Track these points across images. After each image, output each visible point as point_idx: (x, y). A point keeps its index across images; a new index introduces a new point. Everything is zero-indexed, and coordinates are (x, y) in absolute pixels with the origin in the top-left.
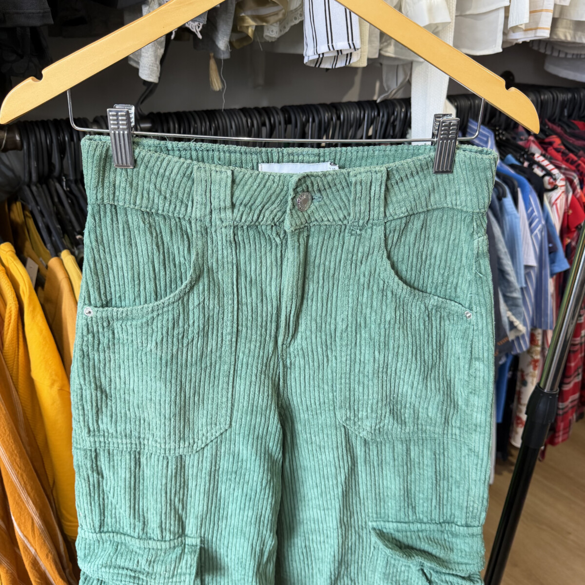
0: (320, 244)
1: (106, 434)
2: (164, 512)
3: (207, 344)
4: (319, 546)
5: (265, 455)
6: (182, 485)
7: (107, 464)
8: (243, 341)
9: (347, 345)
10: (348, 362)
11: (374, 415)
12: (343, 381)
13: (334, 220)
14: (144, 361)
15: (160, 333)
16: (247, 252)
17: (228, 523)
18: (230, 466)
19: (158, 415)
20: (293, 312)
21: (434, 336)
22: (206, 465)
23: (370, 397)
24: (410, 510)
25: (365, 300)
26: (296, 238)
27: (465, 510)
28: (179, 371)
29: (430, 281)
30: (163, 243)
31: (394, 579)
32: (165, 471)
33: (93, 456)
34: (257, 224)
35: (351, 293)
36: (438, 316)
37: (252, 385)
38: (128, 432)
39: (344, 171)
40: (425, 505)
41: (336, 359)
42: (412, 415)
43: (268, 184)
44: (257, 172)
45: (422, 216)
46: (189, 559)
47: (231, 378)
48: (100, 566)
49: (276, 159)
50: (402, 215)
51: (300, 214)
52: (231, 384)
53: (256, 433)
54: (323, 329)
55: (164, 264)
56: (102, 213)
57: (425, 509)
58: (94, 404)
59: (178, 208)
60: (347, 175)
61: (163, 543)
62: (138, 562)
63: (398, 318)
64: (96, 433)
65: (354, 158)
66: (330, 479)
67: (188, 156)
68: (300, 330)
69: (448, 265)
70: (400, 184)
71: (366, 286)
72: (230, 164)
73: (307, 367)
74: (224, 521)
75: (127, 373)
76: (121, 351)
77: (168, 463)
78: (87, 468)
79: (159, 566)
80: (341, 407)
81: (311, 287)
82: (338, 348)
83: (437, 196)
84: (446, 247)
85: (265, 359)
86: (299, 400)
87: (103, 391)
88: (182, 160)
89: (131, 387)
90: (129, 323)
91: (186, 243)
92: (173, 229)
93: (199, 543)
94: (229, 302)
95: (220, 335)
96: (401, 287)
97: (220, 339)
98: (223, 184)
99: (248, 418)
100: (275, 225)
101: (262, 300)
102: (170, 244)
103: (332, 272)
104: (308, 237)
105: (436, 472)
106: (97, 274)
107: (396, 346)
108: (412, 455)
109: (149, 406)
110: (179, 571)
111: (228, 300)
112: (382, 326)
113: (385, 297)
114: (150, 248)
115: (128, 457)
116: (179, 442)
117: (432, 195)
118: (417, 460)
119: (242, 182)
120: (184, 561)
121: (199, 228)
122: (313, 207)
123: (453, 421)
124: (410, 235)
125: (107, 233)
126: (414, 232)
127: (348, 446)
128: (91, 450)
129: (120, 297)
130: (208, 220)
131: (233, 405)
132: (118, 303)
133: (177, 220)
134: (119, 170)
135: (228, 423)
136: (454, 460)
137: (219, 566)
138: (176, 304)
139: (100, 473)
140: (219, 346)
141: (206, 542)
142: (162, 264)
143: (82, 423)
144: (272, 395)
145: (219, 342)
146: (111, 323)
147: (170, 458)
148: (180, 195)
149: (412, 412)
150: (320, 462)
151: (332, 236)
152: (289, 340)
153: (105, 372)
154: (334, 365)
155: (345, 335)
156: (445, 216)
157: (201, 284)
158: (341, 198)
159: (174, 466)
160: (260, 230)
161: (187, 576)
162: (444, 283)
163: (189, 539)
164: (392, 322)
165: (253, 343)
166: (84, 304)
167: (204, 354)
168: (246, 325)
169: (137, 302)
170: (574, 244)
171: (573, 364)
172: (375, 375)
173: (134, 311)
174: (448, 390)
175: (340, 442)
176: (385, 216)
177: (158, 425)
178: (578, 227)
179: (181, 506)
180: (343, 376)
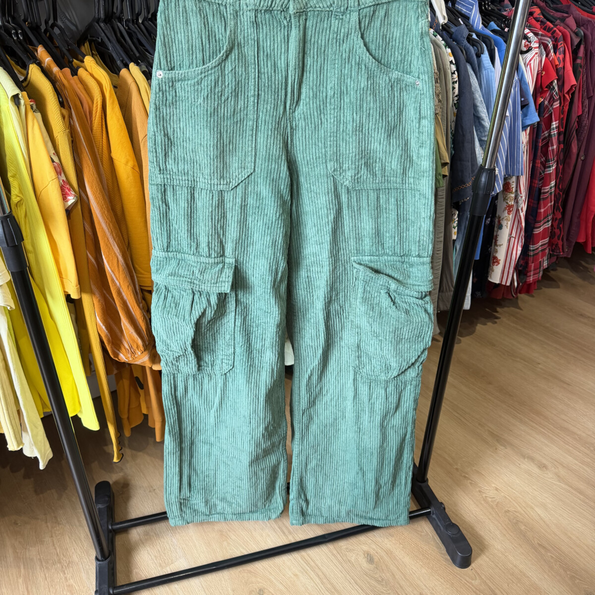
0: (314, 26)
1: (171, 173)
2: (210, 234)
3: (238, 103)
4: (317, 276)
5: (278, 194)
6: (223, 215)
7: (172, 198)
8: (262, 102)
9: (334, 109)
10: (335, 123)
11: (353, 166)
12: (332, 139)
13: (323, 7)
14: (196, 113)
15: (206, 90)
16: (265, 32)
17: (254, 249)
18: (255, 203)
19: (206, 156)
20: (296, 81)
21: (396, 104)
22: (239, 200)
23: (351, 151)
24: (380, 246)
25: (346, 72)
26: (297, 19)
27: (418, 244)
28: (219, 123)
29: (392, 59)
30: (208, 23)
31: (370, 303)
32: (211, 202)
33: (163, 190)
34: (271, 9)
35: (336, 65)
36: (399, 87)
38: (186, 171)
40: (390, 241)
41: (327, 121)
42: (381, 168)
45: (385, 6)
46: (227, 272)
47: (254, 132)
48: (167, 275)
50: (370, 4)
52: (254, 137)
53: (272, 176)
54: (318, 97)
55: (209, 39)
57: (390, 244)
58: (163, 148)
62: (193, 272)
63: (369, 86)
64: (165, 171)
66: (323, 217)
68: (302, 98)
69: (404, 46)
71: (347, 61)
73: (307, 128)
74: (251, 247)
75: (185, 124)
76: (181, 106)
77: (213, 196)
78: (158, 199)
79: (208, 275)
80: (330, 160)
81: (309, 61)
82: (329, 112)
84: (402, 31)
85: (277, 118)
86: (302, 156)
87: (169, 139)
89: (188, 136)
90: (186, 83)
91: (223, 23)
92: (215, 13)
93: (234, 263)
95: (246, 96)
96: (371, 61)
97: (246, 100)
99: (266, 164)
100: (283, 10)
101: (275, 71)
102: (213, 24)
103: (323, 49)
104: (306, 20)
105: (397, 215)
106: (165, 46)
107: (368, 108)
108: (381, 202)
109: (199, 150)
110: (221, 279)
111: (251, 69)
112: (358, 92)
113: (360, 70)
114: (199, 26)
115: (186, 191)
116: (220, 179)
118: (384, 206)
120: (224, 274)
121: (232, 11)
124: (378, 21)
125: (172, 14)
126: (380, 18)
127: (336, 193)
128: (161, 185)
129: (180, 64)
130: (238, 5)
131: (256, 154)
132: (179, 69)
133: (218, 6)
135: (253, 168)
136: (411, 205)
137: (248, 286)
138: (217, 68)
139: (167, 205)
140: (246, 106)
141: (239, 263)
142: (207, 39)
143: (155, 163)
144: (283, 148)
145: (246, 102)
146: (174, 83)
147: (214, 192)
149: (380, 166)
150: (317, 206)
151: (323, 20)
152: (294, 106)
153: (170, 124)
154: (326, 126)
155: (333, 100)
156: (401, 6)
157: (233, 54)
159: (217, 199)
160: (273, 15)
161: (226, 283)
162: (403, 61)
163: (228, 259)
164: (365, 89)
165: (269, 105)
166: (157, 69)
167: (236, 111)
168: (264, 90)
169: (191, 67)
170: (546, 103)
171: (542, 210)
172: (354, 133)
173: (189, 73)
174: (406, 147)
175: (330, 188)
176: (359, 5)
177: (206, 165)
178: (550, 86)
179: (222, 232)
180: (332, 135)
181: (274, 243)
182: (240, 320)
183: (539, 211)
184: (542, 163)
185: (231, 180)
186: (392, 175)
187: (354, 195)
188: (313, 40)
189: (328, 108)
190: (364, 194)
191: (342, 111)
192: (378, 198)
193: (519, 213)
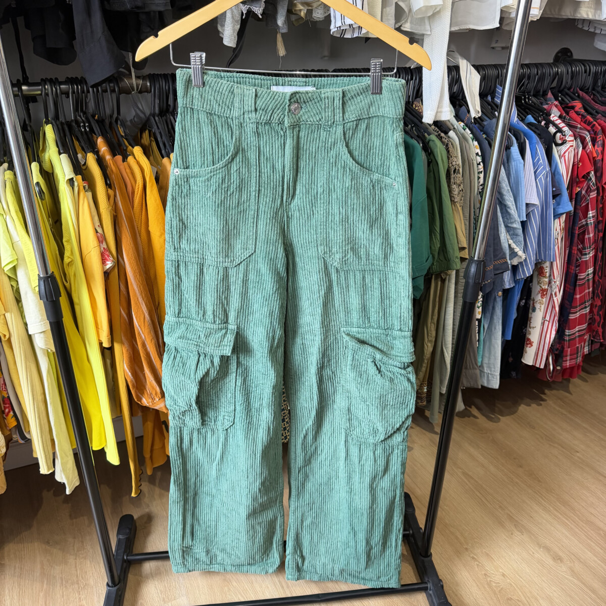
0: (306, 136)
1: (184, 251)
2: (215, 303)
3: (241, 196)
4: (310, 343)
5: (275, 271)
6: (227, 288)
7: (184, 272)
8: (262, 196)
9: (324, 203)
10: (325, 214)
11: (341, 250)
12: (322, 227)
13: (314, 121)
14: (206, 204)
15: (214, 186)
16: (265, 140)
17: (254, 318)
18: (255, 278)
19: (213, 239)
20: (291, 180)
21: (377, 200)
22: (241, 275)
23: (338, 238)
24: (366, 320)
25: (333, 173)
26: (291, 131)
27: (399, 319)
28: (225, 212)
29: (374, 164)
30: (218, 132)
31: (358, 370)
32: (217, 276)
33: (176, 265)
34: (270, 122)
35: (325, 168)
36: (379, 187)
37: (268, 226)
38: (197, 250)
39: (318, 91)
40: (375, 316)
41: (318, 213)
42: (365, 253)
43: (276, 97)
44: (270, 91)
45: (366, 121)
46: (229, 337)
47: (255, 220)
48: (177, 338)
49: (281, 83)
50: (353, 119)
51: (294, 116)
52: (255, 224)
53: (270, 257)
54: (310, 192)
55: (218, 145)
56: (186, 113)
57: (375, 318)
58: (178, 231)
59: (226, 111)
60: (320, 93)
61: (214, 325)
62: (199, 335)
63: (353, 185)
64: (179, 250)
65: (326, 84)
66: (315, 293)
67: (232, 81)
68: (296, 193)
69: (383, 153)
70: (352, 100)
72: (255, 86)
73: (301, 218)
74: (252, 316)
75: (197, 212)
76: (194, 198)
77: (219, 271)
78: (172, 273)
79: (212, 339)
80: (321, 245)
81: (302, 164)
82: (319, 205)
83: (374, 108)
84: (381, 141)
85: (275, 209)
86: (297, 240)
87: (183, 223)
88: (229, 83)
90: (198, 179)
91: (230, 132)
92: (223, 123)
93: (236, 328)
94: (254, 170)
95: (249, 191)
96: (354, 165)
97: (249, 194)
98: (250, 97)
99: (265, 246)
100: (280, 123)
101: (273, 172)
102: (221, 133)
103: (314, 155)
104: (299, 131)
105: (381, 293)
107: (352, 204)
108: (367, 281)
109: (208, 234)
110: (223, 343)
112: (344, 190)
113: (345, 172)
114: (210, 134)
115: (196, 267)
116: (225, 258)
117: (371, 107)
118: (369, 285)
119: (261, 96)
120: (227, 338)
121: (237, 123)
122: (301, 113)
123: (391, 258)
124: (360, 133)
125: (188, 124)
126: (362, 130)
127: (326, 272)
128: (175, 261)
129: (194, 164)
130: (242, 118)
131: (256, 238)
132: (193, 168)
133: (226, 118)
134: (195, 88)
135: (254, 249)
136: (392, 285)
137: (248, 350)
138: (224, 169)
139: (180, 278)
140: (248, 198)
141: (240, 330)
142: (216, 145)
144: (280, 234)
145: (249, 196)
146: (189, 179)
147: (220, 268)
148: (227, 103)
149: (365, 251)
150: (310, 282)
151: (313, 131)
152: (290, 199)
153: (184, 211)
154: (317, 217)
155: (322, 196)
156: (380, 121)
157: (238, 158)
158: (317, 108)
159: (222, 274)
160: (272, 126)
161: (228, 347)
162: (382, 165)
163: (231, 326)
164: (349, 188)
165: (268, 198)
166: (175, 167)
167: (240, 202)
168: (264, 186)
169: (203, 166)
170: (583, 192)
171: (578, 296)
172: (341, 223)
173: (201, 172)
174: (386, 237)
175: (320, 268)
176: (343, 120)
177: (213, 246)
178: (586, 177)
179: (226, 302)
180: (322, 224)
181: (271, 314)
182: (240, 381)
183: (575, 297)
184: (579, 250)
185: (235, 259)
186: (375, 259)
187: (342, 274)
188: (305, 147)
189: (319, 202)
190: (351, 274)
191: (330, 205)
192: (364, 278)
193: (553, 298)
